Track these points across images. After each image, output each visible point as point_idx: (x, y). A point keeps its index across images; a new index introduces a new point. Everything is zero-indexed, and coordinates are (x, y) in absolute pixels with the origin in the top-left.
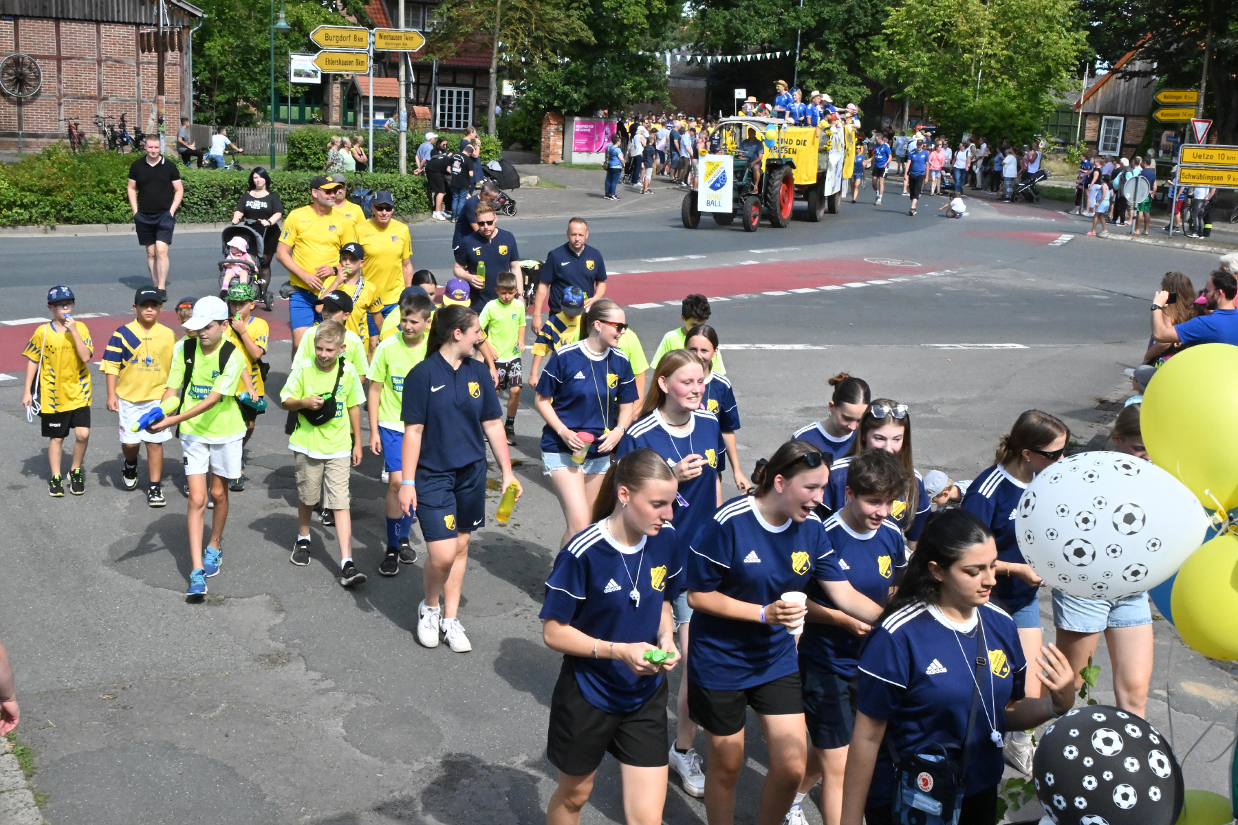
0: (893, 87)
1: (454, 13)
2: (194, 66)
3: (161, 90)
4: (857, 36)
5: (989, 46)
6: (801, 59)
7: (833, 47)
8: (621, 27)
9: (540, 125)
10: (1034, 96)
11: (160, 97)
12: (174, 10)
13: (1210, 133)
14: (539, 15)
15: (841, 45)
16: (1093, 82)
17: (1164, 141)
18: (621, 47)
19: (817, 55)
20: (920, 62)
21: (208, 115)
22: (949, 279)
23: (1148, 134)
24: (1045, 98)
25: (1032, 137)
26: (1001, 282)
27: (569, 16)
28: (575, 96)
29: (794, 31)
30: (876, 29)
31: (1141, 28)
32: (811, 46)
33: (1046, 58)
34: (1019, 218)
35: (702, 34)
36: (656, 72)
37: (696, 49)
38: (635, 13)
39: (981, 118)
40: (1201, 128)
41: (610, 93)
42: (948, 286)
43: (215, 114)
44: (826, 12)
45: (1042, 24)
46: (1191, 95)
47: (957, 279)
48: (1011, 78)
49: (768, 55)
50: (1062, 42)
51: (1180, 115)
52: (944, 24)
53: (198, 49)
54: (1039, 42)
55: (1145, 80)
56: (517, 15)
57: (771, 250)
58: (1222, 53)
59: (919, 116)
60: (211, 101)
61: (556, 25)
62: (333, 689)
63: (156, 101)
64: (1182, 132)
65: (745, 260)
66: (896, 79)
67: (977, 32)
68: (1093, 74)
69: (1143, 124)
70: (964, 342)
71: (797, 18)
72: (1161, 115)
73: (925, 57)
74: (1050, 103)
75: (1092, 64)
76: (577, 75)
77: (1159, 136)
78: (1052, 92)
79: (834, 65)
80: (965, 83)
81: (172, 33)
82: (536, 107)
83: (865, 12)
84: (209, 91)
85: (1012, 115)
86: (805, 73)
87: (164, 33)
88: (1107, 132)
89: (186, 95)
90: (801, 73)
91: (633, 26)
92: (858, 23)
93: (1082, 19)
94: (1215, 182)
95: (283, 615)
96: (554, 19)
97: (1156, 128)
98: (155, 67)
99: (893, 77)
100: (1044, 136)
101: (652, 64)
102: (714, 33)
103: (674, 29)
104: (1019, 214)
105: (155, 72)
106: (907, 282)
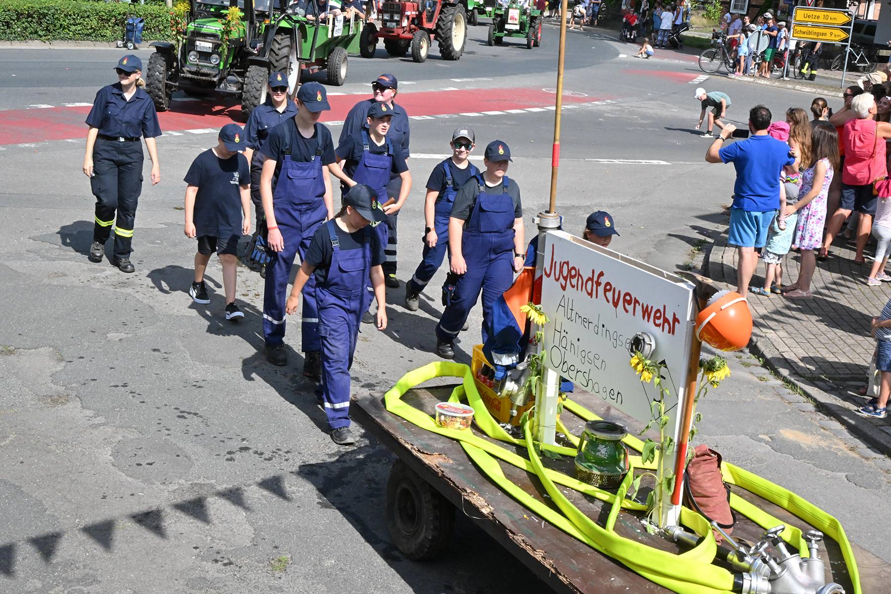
17: (782, 3)
22: (609, 107)
26: (651, 112)
34: (666, 61)
42: (608, 113)
47: (615, 108)
57: (469, 80)
62: (104, 424)
65: (447, 87)
70: (619, 158)
94: (819, 37)
95: (63, 364)
104: (666, 57)
106: (575, 108)
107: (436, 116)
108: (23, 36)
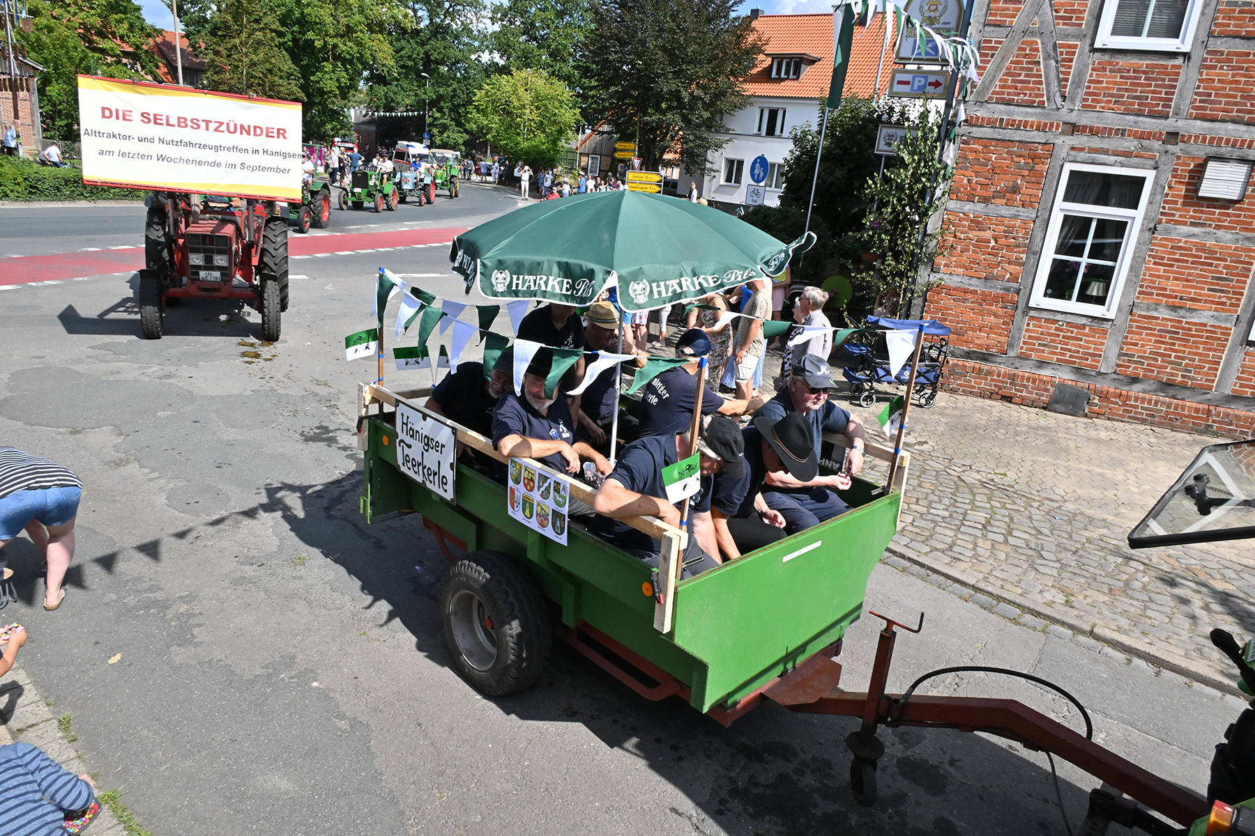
0: (480, 134)
1: (215, 77)
2: (40, 102)
3: (16, 116)
4: (459, 105)
5: (530, 114)
6: (429, 117)
7: (446, 110)
8: (322, 92)
10: (555, 142)
11: (16, 121)
12: (22, 65)
13: (641, 165)
14: (269, 81)
15: (451, 110)
16: (585, 136)
17: (619, 169)
18: (324, 105)
19: (438, 115)
20: (494, 122)
21: (52, 133)
23: (612, 164)
24: (560, 144)
25: (554, 165)
27: (289, 84)
29: (424, 101)
30: (470, 102)
31: (605, 109)
32: (434, 110)
33: (559, 123)
35: (371, 100)
36: (345, 120)
37: (369, 107)
38: (330, 85)
39: (527, 153)
40: (637, 162)
43: (58, 133)
44: (441, 91)
45: (557, 104)
46: (631, 146)
48: (544, 132)
49: (410, 114)
50: (567, 114)
51: (626, 155)
52: (506, 101)
53: (42, 92)
54: (556, 114)
55: (610, 136)
56: (257, 82)
57: (417, 223)
58: (646, 124)
59: (495, 151)
60: (54, 125)
61: (281, 89)
62: (159, 478)
63: (14, 123)
64: (628, 165)
65: (401, 228)
66: (483, 131)
67: (524, 106)
68: (584, 132)
69: (609, 160)
71: (425, 93)
72: (617, 155)
73: (496, 119)
74: (562, 147)
75: (583, 127)
77: (617, 166)
78: (564, 141)
79: (448, 122)
80: (518, 134)
81: (21, 80)
83: (463, 92)
84: (53, 119)
85: (543, 152)
86: (431, 125)
87: (16, 80)
88: (592, 163)
89: (36, 120)
90: (430, 125)
91: (329, 92)
92: (459, 98)
93: (577, 102)
94: (644, 190)
95: (122, 437)
96: (279, 85)
97: (615, 162)
98: (11, 101)
99: (481, 129)
100: (560, 165)
101: (343, 116)
102: (378, 99)
103: (354, 96)
105: (12, 105)
108: (71, 198)
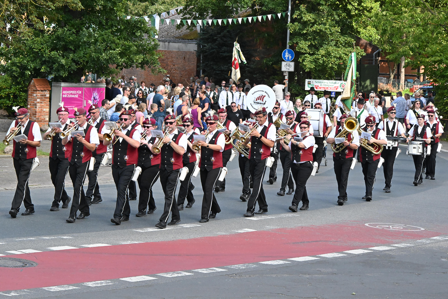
6: (293, 21)
7: (324, 8)
9: (26, 92)
18: (108, 12)
19: (308, 17)
28: (63, 61)
32: (303, 7)
36: (145, 36)
41: (98, 58)
65: (242, 228)
76: (64, 41)
82: (22, 75)
106: (410, 247)
107: (229, 267)
